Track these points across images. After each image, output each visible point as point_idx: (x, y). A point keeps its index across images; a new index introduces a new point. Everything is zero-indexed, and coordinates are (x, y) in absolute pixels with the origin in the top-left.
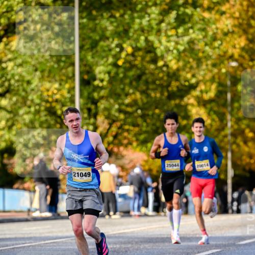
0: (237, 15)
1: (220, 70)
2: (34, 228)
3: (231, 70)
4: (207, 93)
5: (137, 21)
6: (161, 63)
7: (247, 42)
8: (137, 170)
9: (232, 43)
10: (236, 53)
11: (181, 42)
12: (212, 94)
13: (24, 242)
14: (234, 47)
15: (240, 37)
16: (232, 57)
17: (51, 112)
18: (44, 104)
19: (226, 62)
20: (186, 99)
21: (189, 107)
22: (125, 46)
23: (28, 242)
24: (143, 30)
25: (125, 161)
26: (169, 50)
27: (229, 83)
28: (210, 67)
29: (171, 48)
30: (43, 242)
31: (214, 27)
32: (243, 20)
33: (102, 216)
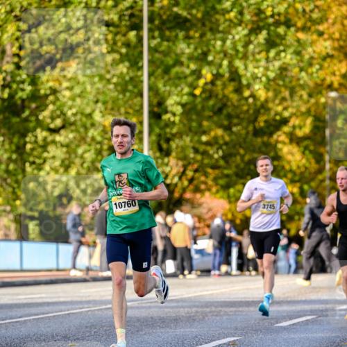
0: (337, 35)
4: (301, 128)
6: (247, 93)
9: (330, 69)
11: (271, 68)
12: (307, 130)
14: (334, 74)
15: (340, 62)
16: (330, 87)
18: (106, 142)
19: (324, 92)
20: (275, 136)
21: (280, 146)
22: (204, 72)
23: (86, 306)
24: (225, 54)
25: (202, 210)
26: (257, 77)
27: (328, 117)
28: (305, 97)
29: (260, 75)
30: (104, 307)
31: (310, 49)
32: (344, 41)
33: (174, 275)
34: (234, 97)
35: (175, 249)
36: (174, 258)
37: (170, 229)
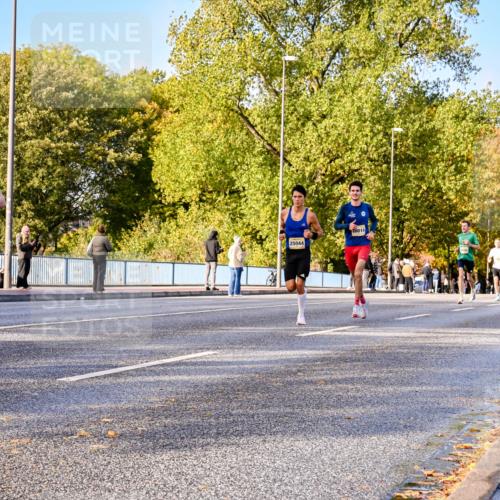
3: (491, 205)
5: (430, 170)
6: (445, 198)
8: (427, 265)
12: (478, 220)
14: (493, 190)
16: (491, 197)
22: (422, 186)
24: (434, 177)
25: (420, 261)
26: (451, 189)
33: (403, 292)
34: (438, 201)
35: (404, 278)
36: (404, 283)
37: (402, 267)
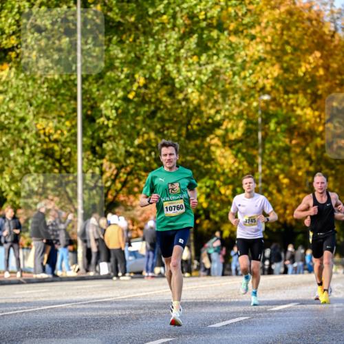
0: (269, 39)
1: (250, 104)
2: (28, 292)
3: (262, 104)
4: (233, 131)
5: (152, 47)
7: (282, 71)
9: (263, 73)
10: (268, 84)
11: (204, 71)
12: (239, 133)
13: (15, 308)
14: (266, 77)
15: (273, 65)
16: (263, 90)
17: (48, 154)
18: (39, 145)
19: (257, 95)
20: (208, 139)
21: (213, 149)
22: (137, 76)
23: (20, 308)
24: (158, 58)
26: (190, 81)
27: (260, 120)
28: (238, 101)
29: (193, 79)
30: (38, 309)
31: (243, 53)
32: (277, 45)
33: (108, 277)
35: (108, 251)
36: (108, 260)
37: (104, 231)
